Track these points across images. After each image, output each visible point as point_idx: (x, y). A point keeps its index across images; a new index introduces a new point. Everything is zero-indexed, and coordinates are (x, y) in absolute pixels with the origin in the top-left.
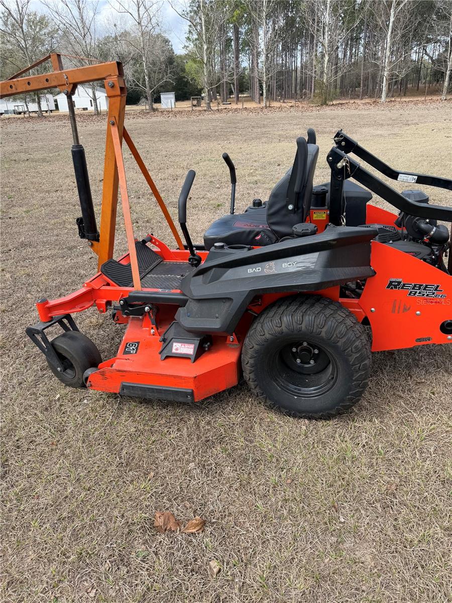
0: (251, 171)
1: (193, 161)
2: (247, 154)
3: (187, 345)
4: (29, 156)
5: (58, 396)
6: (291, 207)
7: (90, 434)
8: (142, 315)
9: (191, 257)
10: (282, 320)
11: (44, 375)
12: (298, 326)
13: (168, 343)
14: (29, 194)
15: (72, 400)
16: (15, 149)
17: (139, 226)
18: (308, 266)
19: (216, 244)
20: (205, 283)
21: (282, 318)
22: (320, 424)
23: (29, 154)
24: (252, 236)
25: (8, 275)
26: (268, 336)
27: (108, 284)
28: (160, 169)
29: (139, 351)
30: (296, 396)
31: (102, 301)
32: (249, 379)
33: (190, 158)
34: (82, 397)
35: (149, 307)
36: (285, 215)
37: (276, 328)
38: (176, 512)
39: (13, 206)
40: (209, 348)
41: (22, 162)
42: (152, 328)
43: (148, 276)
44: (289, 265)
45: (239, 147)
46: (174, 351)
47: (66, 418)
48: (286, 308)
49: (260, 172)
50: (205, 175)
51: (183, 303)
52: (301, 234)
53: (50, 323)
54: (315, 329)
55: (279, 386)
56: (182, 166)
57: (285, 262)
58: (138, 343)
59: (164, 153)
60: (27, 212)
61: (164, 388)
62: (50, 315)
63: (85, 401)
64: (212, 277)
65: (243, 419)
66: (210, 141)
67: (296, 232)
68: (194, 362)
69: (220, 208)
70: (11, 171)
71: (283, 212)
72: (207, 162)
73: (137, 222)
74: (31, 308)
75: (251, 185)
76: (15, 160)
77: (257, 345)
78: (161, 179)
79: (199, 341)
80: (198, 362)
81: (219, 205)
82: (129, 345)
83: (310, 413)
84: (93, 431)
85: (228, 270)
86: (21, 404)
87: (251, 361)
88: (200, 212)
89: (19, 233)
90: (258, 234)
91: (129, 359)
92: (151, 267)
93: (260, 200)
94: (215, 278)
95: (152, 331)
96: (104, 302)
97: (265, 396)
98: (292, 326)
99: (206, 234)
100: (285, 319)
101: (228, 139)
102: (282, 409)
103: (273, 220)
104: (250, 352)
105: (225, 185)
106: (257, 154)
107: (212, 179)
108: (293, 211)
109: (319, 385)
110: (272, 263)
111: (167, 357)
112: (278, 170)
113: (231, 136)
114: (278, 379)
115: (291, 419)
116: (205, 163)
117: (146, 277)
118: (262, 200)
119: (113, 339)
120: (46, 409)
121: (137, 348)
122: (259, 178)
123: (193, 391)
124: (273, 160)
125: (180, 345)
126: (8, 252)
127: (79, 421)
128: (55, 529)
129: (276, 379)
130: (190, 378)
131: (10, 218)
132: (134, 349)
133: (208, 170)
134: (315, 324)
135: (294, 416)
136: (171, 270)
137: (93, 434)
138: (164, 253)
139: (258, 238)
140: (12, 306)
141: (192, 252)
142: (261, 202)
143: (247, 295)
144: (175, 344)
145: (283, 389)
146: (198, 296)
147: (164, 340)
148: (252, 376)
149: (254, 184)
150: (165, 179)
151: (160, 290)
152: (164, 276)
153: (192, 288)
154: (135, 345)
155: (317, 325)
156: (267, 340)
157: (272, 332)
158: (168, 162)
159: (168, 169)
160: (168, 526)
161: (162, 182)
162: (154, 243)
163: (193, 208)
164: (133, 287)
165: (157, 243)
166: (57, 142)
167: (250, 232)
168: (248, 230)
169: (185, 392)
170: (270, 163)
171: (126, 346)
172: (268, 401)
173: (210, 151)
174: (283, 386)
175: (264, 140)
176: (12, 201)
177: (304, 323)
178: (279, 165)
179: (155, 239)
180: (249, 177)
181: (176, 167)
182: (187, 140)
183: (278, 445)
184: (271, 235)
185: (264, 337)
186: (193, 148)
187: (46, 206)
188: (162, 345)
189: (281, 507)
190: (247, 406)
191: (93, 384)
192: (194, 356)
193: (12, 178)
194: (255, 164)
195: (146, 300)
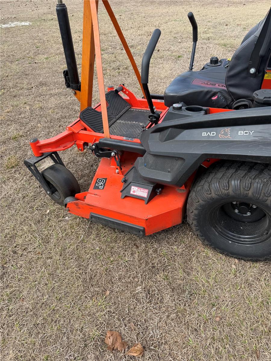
0: (206, 30)
1: (164, 21)
2: (203, 16)
3: (142, 190)
4: (54, 16)
5: (48, 211)
6: (252, 71)
7: (67, 248)
8: (109, 157)
9: (151, 114)
10: (230, 184)
11: (41, 191)
12: (245, 192)
13: (128, 185)
14: (49, 45)
15: (57, 216)
16: (45, 11)
17: (119, 72)
18: (265, 136)
19: (175, 105)
20: (161, 140)
21: (230, 182)
22: (248, 264)
23: (54, 15)
24: (208, 96)
25: (28, 108)
26: (213, 195)
27: (85, 129)
28: (140, 27)
29: (105, 187)
30: (231, 241)
31: (81, 142)
32: (192, 224)
33: (161, 18)
34: (65, 214)
35: (115, 153)
36: (245, 78)
37: (223, 191)
38: (123, 332)
39: (38, 54)
40: (161, 193)
41: (49, 21)
42: (117, 169)
43: (118, 121)
44: (246, 133)
45: (198, 10)
46: (132, 192)
47: (51, 231)
48: (235, 172)
49: (212, 31)
50: (171, 32)
51: (142, 153)
52: (262, 102)
53: (41, 158)
54: (261, 197)
55: (217, 232)
56: (155, 24)
57: (241, 130)
58: (106, 179)
59: (143, 15)
60: (47, 59)
61: (122, 223)
62: (40, 152)
63: (67, 218)
64: (167, 136)
65: (183, 250)
66: (177, 5)
67: (257, 99)
68: (147, 204)
69: (180, 59)
70: (41, 28)
71: (243, 75)
72: (173, 22)
73: (119, 69)
74: (39, 135)
75: (205, 41)
76: (44, 20)
77: (202, 200)
78: (139, 35)
79: (152, 188)
80: (150, 204)
81: (179, 57)
82: (99, 181)
83: (242, 256)
84: (69, 245)
85: (183, 131)
86: (22, 215)
87: (196, 212)
88: (165, 62)
89: (39, 75)
90: (215, 94)
91: (97, 195)
92: (121, 114)
93: (217, 58)
94: (171, 137)
95: (117, 171)
96: (82, 143)
97: (204, 238)
98: (239, 191)
99: (167, 92)
100: (233, 182)
101: (190, 4)
102: (217, 249)
103: (232, 82)
104: (196, 205)
105: (185, 40)
106: (211, 16)
107: (176, 36)
108: (254, 75)
109: (253, 235)
110: (228, 129)
111: (126, 197)
112: (226, 29)
113: (193, 2)
114: (217, 226)
115: (224, 257)
116: (172, 23)
117: (116, 123)
118: (218, 58)
119: (92, 166)
120: (39, 221)
121: (104, 184)
122: (211, 35)
123: (144, 228)
124: (222, 21)
125: (137, 188)
126: (31, 89)
127: (60, 235)
128: (30, 334)
129: (215, 226)
130: (143, 219)
131: (35, 63)
132: (102, 185)
133: (174, 28)
134: (262, 192)
135: (227, 255)
136: (136, 117)
137: (69, 248)
138: (132, 101)
139: (214, 98)
140: (27, 133)
141: (152, 110)
142: (218, 60)
143: (199, 158)
144: (133, 187)
145: (220, 234)
146: (153, 152)
147: (125, 181)
148: (195, 222)
149: (207, 40)
150: (142, 35)
151: (125, 138)
152: (130, 123)
153: (150, 144)
154: (104, 181)
155: (264, 193)
156: (212, 199)
157: (219, 193)
158: (145, 21)
159: (144, 27)
160: (116, 345)
161: (140, 37)
162: (125, 93)
163: (160, 58)
164: (103, 133)
165: (127, 92)
166: (72, 6)
167: (208, 92)
168: (206, 90)
169: (138, 229)
170: (220, 24)
171: (97, 181)
172: (205, 241)
173: (176, 13)
174: (221, 232)
175: (216, 5)
176: (38, 50)
177: (251, 190)
178: (227, 25)
179: (126, 89)
180: (203, 34)
181: (150, 26)
182: (161, 5)
183: (211, 281)
184: (227, 96)
185: (210, 196)
186: (164, 11)
187: (60, 54)
188: (123, 186)
189: (210, 344)
190: (188, 238)
191: (70, 210)
192: (148, 199)
193: (40, 33)
194: (209, 24)
195: (112, 147)
